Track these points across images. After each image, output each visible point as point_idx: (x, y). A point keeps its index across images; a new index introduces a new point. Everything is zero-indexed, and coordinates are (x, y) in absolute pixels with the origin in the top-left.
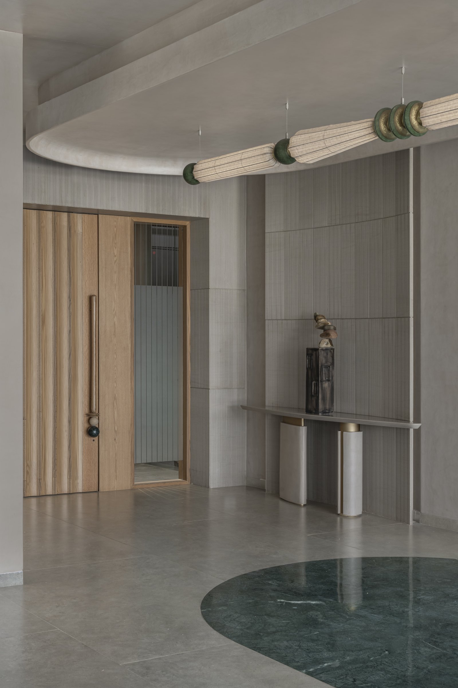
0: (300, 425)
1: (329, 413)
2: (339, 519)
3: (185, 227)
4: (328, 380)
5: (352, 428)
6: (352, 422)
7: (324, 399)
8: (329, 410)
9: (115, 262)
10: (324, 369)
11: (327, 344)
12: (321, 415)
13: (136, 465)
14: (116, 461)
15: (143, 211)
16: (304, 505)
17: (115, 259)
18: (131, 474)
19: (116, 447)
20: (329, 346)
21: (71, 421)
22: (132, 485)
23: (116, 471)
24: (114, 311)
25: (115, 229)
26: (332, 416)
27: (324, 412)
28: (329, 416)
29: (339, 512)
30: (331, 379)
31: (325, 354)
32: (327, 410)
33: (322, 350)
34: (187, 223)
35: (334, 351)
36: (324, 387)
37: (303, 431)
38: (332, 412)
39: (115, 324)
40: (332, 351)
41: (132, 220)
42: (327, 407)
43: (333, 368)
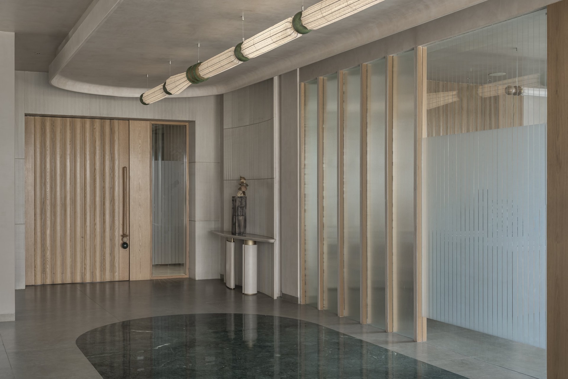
0: (231, 242)
1: (243, 234)
2: (243, 296)
3: (186, 126)
4: (243, 215)
5: (250, 243)
6: (251, 239)
7: (239, 226)
8: (243, 233)
9: (140, 148)
10: (239, 208)
11: (241, 194)
12: (238, 236)
13: (153, 265)
14: (140, 263)
15: (152, 118)
16: (234, 289)
17: (140, 146)
18: (150, 271)
19: (141, 255)
20: (242, 195)
21: (112, 239)
22: (151, 277)
23: (140, 268)
24: (139, 176)
25: (140, 128)
26: (245, 236)
27: (240, 234)
28: (243, 236)
29: (243, 292)
30: (244, 214)
31: (240, 200)
32: (241, 232)
33: (239, 197)
34: (187, 124)
35: (246, 198)
36: (240, 219)
37: (232, 244)
38: (245, 234)
39: (140, 183)
40: (245, 198)
41: (151, 123)
42: (242, 231)
43: (246, 208)
